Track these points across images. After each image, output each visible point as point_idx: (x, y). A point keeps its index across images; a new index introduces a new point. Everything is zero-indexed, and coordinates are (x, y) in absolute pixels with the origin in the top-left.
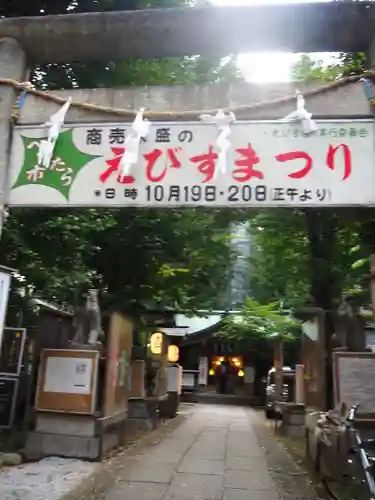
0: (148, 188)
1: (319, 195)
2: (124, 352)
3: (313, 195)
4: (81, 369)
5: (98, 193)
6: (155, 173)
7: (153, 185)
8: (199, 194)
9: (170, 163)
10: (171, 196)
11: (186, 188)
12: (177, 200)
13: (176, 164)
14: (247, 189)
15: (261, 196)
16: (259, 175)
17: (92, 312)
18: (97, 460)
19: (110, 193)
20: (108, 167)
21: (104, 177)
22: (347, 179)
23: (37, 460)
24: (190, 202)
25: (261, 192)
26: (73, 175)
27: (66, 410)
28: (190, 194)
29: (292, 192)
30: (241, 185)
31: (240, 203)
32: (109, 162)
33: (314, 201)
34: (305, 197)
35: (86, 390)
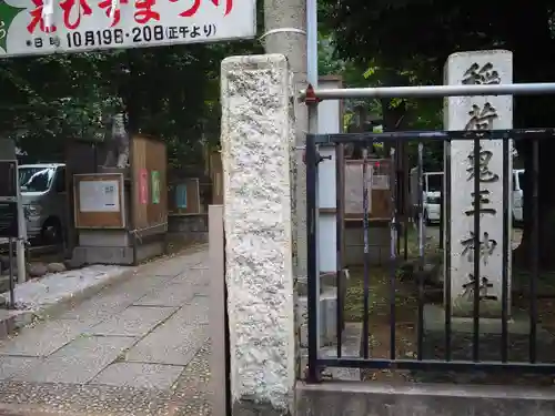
0: (68, 35)
1: (206, 31)
2: (154, 174)
3: (201, 31)
4: (109, 190)
5: (29, 43)
6: (72, 21)
7: (72, 32)
8: (110, 37)
9: (82, 10)
10: (87, 40)
11: (99, 33)
12: (93, 43)
13: (88, 11)
14: (147, 30)
15: (159, 36)
16: (157, 16)
17: (119, 138)
18: (133, 265)
19: (39, 43)
20: (32, 18)
21: (31, 28)
22: (229, 15)
23: (80, 267)
24: (103, 45)
25: (159, 31)
26: (6, 28)
27: (103, 225)
28: (103, 39)
29: (184, 30)
30: (141, 26)
31: (143, 43)
32: (33, 13)
33: (202, 37)
34: (195, 33)
35: (116, 208)
